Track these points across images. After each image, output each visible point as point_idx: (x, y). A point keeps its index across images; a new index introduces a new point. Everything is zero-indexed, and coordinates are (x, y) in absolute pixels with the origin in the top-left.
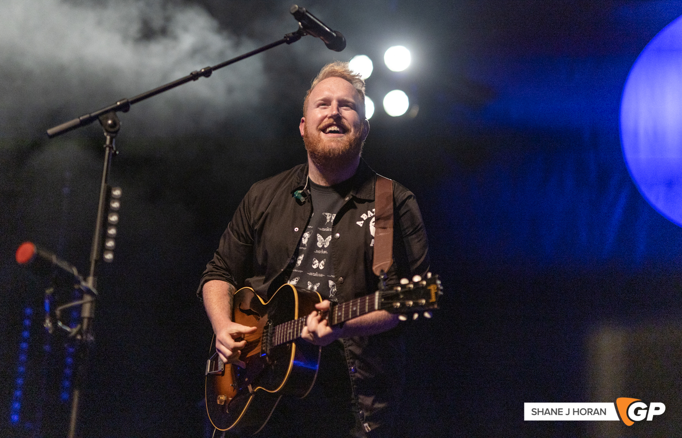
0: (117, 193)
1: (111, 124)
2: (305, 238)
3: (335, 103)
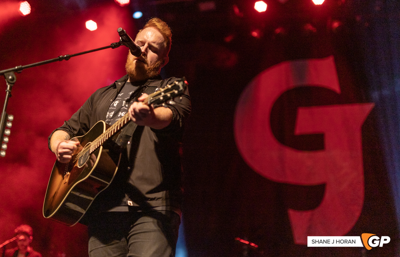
0: (11, 118)
1: (11, 78)
2: (116, 103)
3: (146, 45)
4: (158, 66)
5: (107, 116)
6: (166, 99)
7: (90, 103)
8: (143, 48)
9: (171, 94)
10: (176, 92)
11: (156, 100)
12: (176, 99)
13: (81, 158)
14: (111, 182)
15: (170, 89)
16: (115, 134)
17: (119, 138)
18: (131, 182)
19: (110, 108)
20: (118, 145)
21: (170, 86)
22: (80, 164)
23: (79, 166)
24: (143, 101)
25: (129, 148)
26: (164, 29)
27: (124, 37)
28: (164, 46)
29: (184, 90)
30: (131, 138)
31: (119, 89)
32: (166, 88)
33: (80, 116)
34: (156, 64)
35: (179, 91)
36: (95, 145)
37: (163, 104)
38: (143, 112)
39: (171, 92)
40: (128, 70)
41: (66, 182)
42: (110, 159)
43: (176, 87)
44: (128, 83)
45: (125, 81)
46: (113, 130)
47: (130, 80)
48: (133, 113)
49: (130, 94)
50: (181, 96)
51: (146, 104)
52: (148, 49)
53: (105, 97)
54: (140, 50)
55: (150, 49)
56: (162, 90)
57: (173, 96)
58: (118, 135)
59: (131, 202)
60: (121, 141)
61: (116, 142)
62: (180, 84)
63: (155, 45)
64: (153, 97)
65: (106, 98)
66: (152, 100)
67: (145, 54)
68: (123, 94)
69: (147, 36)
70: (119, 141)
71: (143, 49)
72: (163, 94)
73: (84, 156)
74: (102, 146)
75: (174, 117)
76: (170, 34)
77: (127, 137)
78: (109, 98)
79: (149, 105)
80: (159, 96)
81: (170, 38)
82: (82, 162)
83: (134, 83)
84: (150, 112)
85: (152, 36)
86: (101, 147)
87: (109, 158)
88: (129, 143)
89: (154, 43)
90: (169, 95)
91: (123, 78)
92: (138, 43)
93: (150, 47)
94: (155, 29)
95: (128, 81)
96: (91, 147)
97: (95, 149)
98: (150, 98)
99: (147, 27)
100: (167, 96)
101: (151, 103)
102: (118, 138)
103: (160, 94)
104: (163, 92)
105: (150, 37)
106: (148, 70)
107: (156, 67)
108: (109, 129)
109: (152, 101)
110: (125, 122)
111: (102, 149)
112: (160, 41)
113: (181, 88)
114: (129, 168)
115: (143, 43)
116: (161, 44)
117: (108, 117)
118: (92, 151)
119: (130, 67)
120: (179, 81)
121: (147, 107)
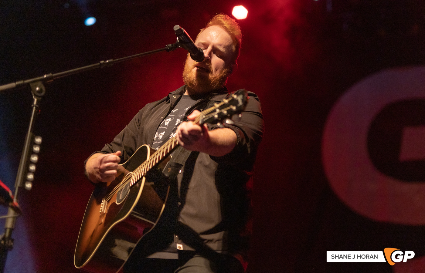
0: (38, 140)
1: (38, 90)
2: (167, 122)
3: (210, 48)
4: (225, 75)
5: (155, 137)
6: (222, 118)
7: (137, 122)
8: (206, 51)
9: (228, 111)
10: (234, 108)
11: (210, 119)
12: (235, 117)
13: (120, 192)
14: (157, 222)
15: (227, 104)
16: (160, 161)
17: (168, 167)
18: (181, 220)
19: (159, 128)
20: (165, 176)
21: (226, 101)
22: (118, 200)
23: (118, 203)
24: (193, 120)
25: (180, 177)
26: (232, 28)
27: (181, 37)
28: (232, 49)
29: (243, 106)
30: (183, 168)
31: (173, 104)
32: (222, 104)
33: (125, 138)
34: (222, 72)
35: (237, 108)
36: (137, 176)
37: (219, 124)
38: (193, 134)
39: (228, 108)
40: (186, 80)
41: (102, 223)
42: (155, 193)
43: (234, 102)
44: (186, 96)
45: (182, 93)
46: (158, 157)
47: (189, 92)
48: (181, 136)
49: (187, 110)
50: (240, 113)
51: (197, 123)
52: (212, 53)
53: (155, 113)
54: (202, 54)
55: (214, 53)
56: (217, 105)
57: (231, 114)
58: (167, 163)
59: (181, 246)
60: (169, 171)
61: (163, 172)
62: (239, 98)
63: (221, 49)
64: (205, 115)
65: (155, 115)
66: (205, 118)
67: (209, 60)
68: (177, 109)
69: (211, 37)
70: (166, 171)
71: (206, 53)
72: (218, 111)
73: (124, 190)
74: (145, 177)
75: (238, 142)
76: (240, 35)
77: (178, 166)
78: (160, 116)
79: (202, 125)
80: (213, 114)
81: (240, 40)
82: (122, 197)
83: (193, 96)
84: (202, 134)
85: (217, 36)
86: (144, 179)
87: (153, 193)
88: (180, 171)
89: (220, 45)
90: (225, 112)
91: (178, 90)
92: (200, 45)
93: (215, 50)
94: (221, 28)
95: (186, 94)
96: (132, 178)
97: (136, 181)
98: (202, 117)
99: (210, 25)
100: (223, 113)
101: (204, 123)
102: (166, 166)
103: (214, 111)
104: (218, 108)
105: (214, 38)
106: (213, 80)
107: (222, 76)
108: (153, 156)
109: (205, 120)
110: (173, 147)
111: (146, 182)
112: (227, 44)
113: (241, 103)
114: (179, 203)
115: (206, 46)
116: (228, 47)
117: (157, 139)
118: (133, 184)
119: (189, 75)
120: (238, 94)
121: (198, 127)
